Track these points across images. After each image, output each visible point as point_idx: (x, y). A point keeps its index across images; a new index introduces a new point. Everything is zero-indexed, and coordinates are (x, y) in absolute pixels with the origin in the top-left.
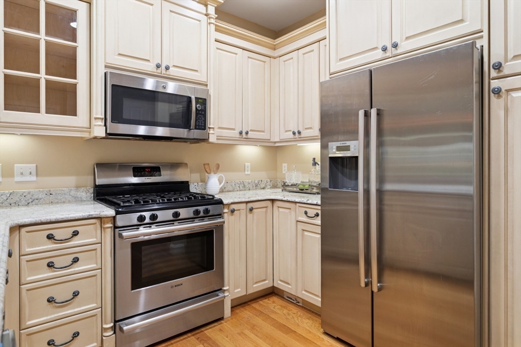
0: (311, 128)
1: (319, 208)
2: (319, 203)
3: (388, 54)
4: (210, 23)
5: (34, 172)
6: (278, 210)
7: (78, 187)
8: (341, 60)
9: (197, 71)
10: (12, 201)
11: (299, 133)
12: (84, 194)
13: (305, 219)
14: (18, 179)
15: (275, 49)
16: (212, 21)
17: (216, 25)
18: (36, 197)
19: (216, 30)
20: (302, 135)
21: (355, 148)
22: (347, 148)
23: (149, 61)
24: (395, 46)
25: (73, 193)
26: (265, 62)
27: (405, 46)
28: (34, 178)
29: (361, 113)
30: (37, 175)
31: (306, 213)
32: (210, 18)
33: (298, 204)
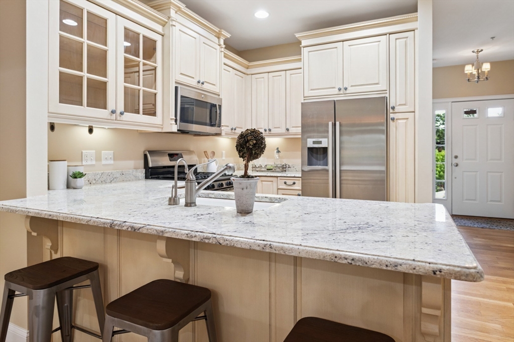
0: (279, 128)
1: (300, 179)
2: (300, 175)
3: (341, 92)
4: (221, 51)
5: (112, 158)
6: (262, 184)
7: (136, 168)
8: (312, 90)
9: (214, 85)
10: (103, 180)
11: (270, 130)
12: (140, 174)
13: (285, 187)
14: (104, 162)
15: (248, 68)
16: (223, 50)
17: (224, 53)
18: (115, 176)
19: (225, 57)
20: (272, 132)
21: (325, 143)
22: (320, 142)
23: (193, 78)
24: (346, 89)
25: (134, 173)
26: (242, 77)
27: (350, 90)
28: (112, 162)
29: (330, 124)
30: (114, 160)
31: (285, 183)
32: (221, 47)
33: (279, 178)
